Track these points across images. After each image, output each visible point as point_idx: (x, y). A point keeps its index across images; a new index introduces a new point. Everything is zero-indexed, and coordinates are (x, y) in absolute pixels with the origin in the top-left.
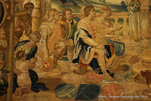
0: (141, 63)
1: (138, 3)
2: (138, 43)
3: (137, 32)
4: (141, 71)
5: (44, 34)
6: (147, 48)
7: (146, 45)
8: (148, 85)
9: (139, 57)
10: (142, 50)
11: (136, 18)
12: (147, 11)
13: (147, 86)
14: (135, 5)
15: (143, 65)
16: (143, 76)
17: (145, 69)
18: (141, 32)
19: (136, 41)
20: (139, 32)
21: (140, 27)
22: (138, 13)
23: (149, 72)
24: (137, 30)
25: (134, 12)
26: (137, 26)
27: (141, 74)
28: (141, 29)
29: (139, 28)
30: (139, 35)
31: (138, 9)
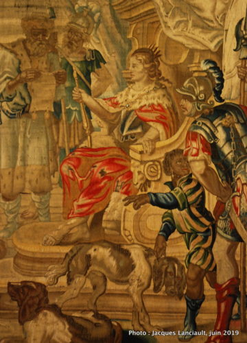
0: (12, 259)
1: (24, 94)
2: (11, 205)
3: (12, 174)
4: (9, 284)
6: (35, 217)
7: (32, 210)
8: (22, 323)
9: (9, 244)
10: (21, 225)
11: (14, 135)
12: (47, 115)
13: (19, 327)
14: (17, 99)
15: (17, 265)
16: (13, 298)
17: (18, 279)
18: (23, 175)
19: (6, 198)
20: (17, 172)
21: (24, 159)
22: (21, 121)
24: (14, 168)
25: (12, 116)
26: (15, 158)
27: (9, 293)
28: (25, 165)
29: (19, 163)
30: (18, 183)
31: (25, 111)
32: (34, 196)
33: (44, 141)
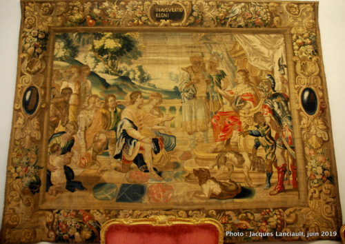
0: (194, 160)
1: (194, 89)
2: (192, 137)
3: (191, 124)
4: (194, 170)
5: (82, 125)
6: (202, 142)
7: (201, 139)
8: (200, 185)
9: (192, 153)
10: (196, 145)
11: (191, 107)
12: (204, 98)
13: (200, 187)
14: (190, 92)
15: (196, 162)
16: (196, 175)
17: (197, 167)
18: (196, 124)
19: (189, 134)
20: (193, 122)
21: (196, 117)
22: (193, 101)
23: (202, 171)
24: (192, 121)
25: (189, 99)
26: (191, 117)
27: (194, 173)
28: (196, 120)
29: (194, 119)
30: (194, 127)
31: (194, 96)
32: (201, 133)
33: (203, 110)
